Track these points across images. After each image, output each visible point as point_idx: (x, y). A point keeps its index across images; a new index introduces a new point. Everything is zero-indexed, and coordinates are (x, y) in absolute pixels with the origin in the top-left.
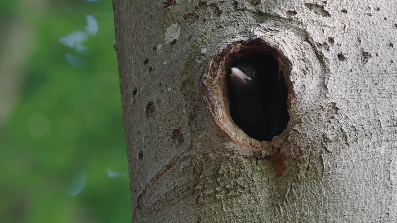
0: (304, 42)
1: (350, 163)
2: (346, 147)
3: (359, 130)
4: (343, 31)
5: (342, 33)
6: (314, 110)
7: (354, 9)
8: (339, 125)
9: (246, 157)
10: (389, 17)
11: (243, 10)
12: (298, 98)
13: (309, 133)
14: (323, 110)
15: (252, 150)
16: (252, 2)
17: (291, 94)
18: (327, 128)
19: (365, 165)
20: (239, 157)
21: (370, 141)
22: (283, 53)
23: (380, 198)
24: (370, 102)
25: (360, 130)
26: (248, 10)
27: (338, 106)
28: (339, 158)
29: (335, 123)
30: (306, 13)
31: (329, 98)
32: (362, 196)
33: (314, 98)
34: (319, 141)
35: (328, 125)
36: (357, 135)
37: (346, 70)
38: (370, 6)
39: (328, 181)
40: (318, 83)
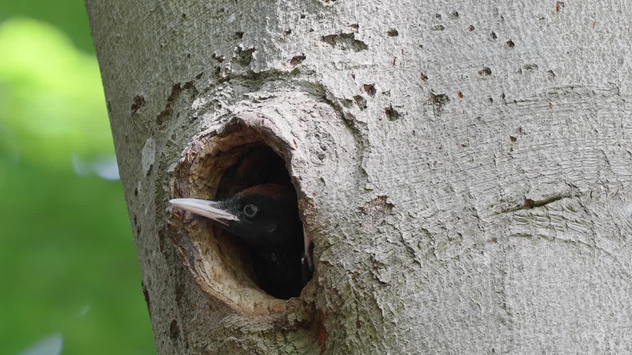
0: (320, 104)
1: (428, 295)
2: (414, 269)
3: (436, 234)
4: (392, 69)
5: (390, 73)
6: (347, 218)
7: (411, 26)
8: (396, 232)
9: (263, 334)
10: (478, 23)
11: (228, 79)
12: (315, 205)
13: (346, 262)
14: (365, 214)
15: (271, 319)
16: (243, 60)
17: (302, 200)
18: (374, 243)
19: (456, 292)
20: (250, 337)
21: (460, 247)
22: (273, 132)
23: (491, 342)
24: (455, 180)
25: (437, 232)
26: (236, 77)
27: (391, 201)
28: (406, 291)
29: (388, 232)
30: (323, 54)
31: (372, 190)
32: (457, 349)
33: (347, 196)
34: (365, 270)
35: (376, 238)
36: (432, 243)
37: (404, 134)
38: (440, 13)
39: (395, 336)
40: (352, 169)
